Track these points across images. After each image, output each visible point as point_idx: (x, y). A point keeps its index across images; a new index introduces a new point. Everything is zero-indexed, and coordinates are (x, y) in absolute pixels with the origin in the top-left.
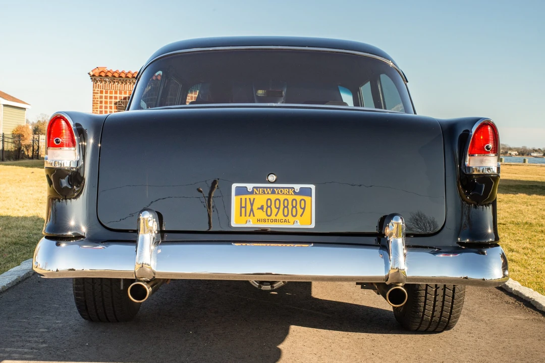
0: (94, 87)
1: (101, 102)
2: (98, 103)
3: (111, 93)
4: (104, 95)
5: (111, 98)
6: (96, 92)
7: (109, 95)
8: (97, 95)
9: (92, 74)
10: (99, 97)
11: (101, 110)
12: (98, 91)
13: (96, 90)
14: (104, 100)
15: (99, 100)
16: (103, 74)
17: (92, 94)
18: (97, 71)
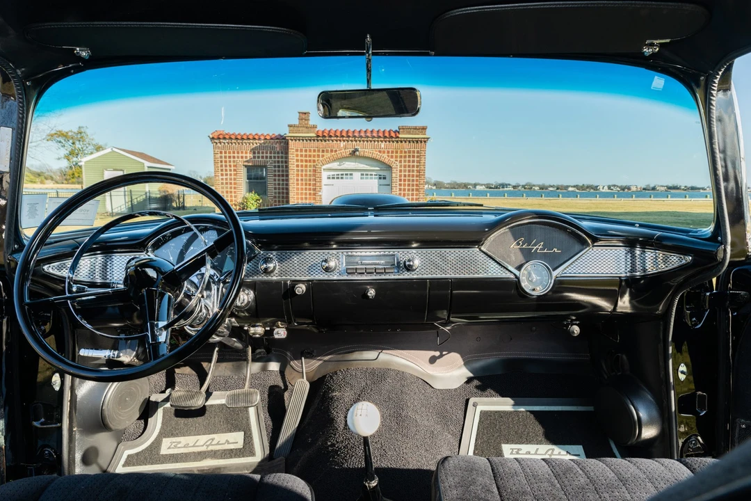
0: (214, 148)
1: (221, 162)
2: (218, 163)
3: (230, 153)
4: (223, 155)
5: (230, 157)
6: (216, 152)
7: (227, 155)
8: (218, 155)
9: (211, 136)
10: (219, 157)
11: (222, 168)
12: (218, 151)
13: (216, 150)
14: (223, 159)
15: (219, 159)
16: (221, 137)
17: (213, 155)
18: (216, 134)
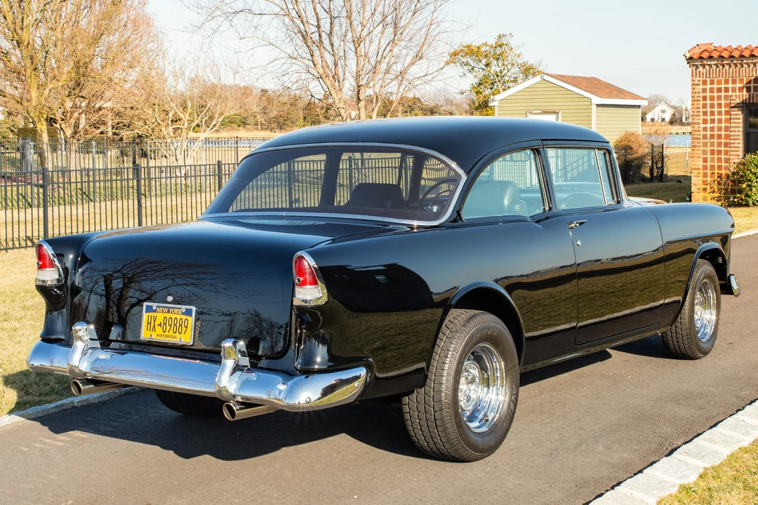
0: (693, 75)
1: (705, 98)
2: (699, 100)
3: (719, 82)
4: (708, 86)
5: (719, 90)
6: (696, 82)
7: (715, 86)
8: (699, 87)
9: (688, 56)
10: (701, 91)
11: (705, 110)
12: (700, 81)
13: (696, 79)
14: (708, 94)
15: (701, 95)
16: (705, 55)
17: (691, 87)
18: (698, 51)
